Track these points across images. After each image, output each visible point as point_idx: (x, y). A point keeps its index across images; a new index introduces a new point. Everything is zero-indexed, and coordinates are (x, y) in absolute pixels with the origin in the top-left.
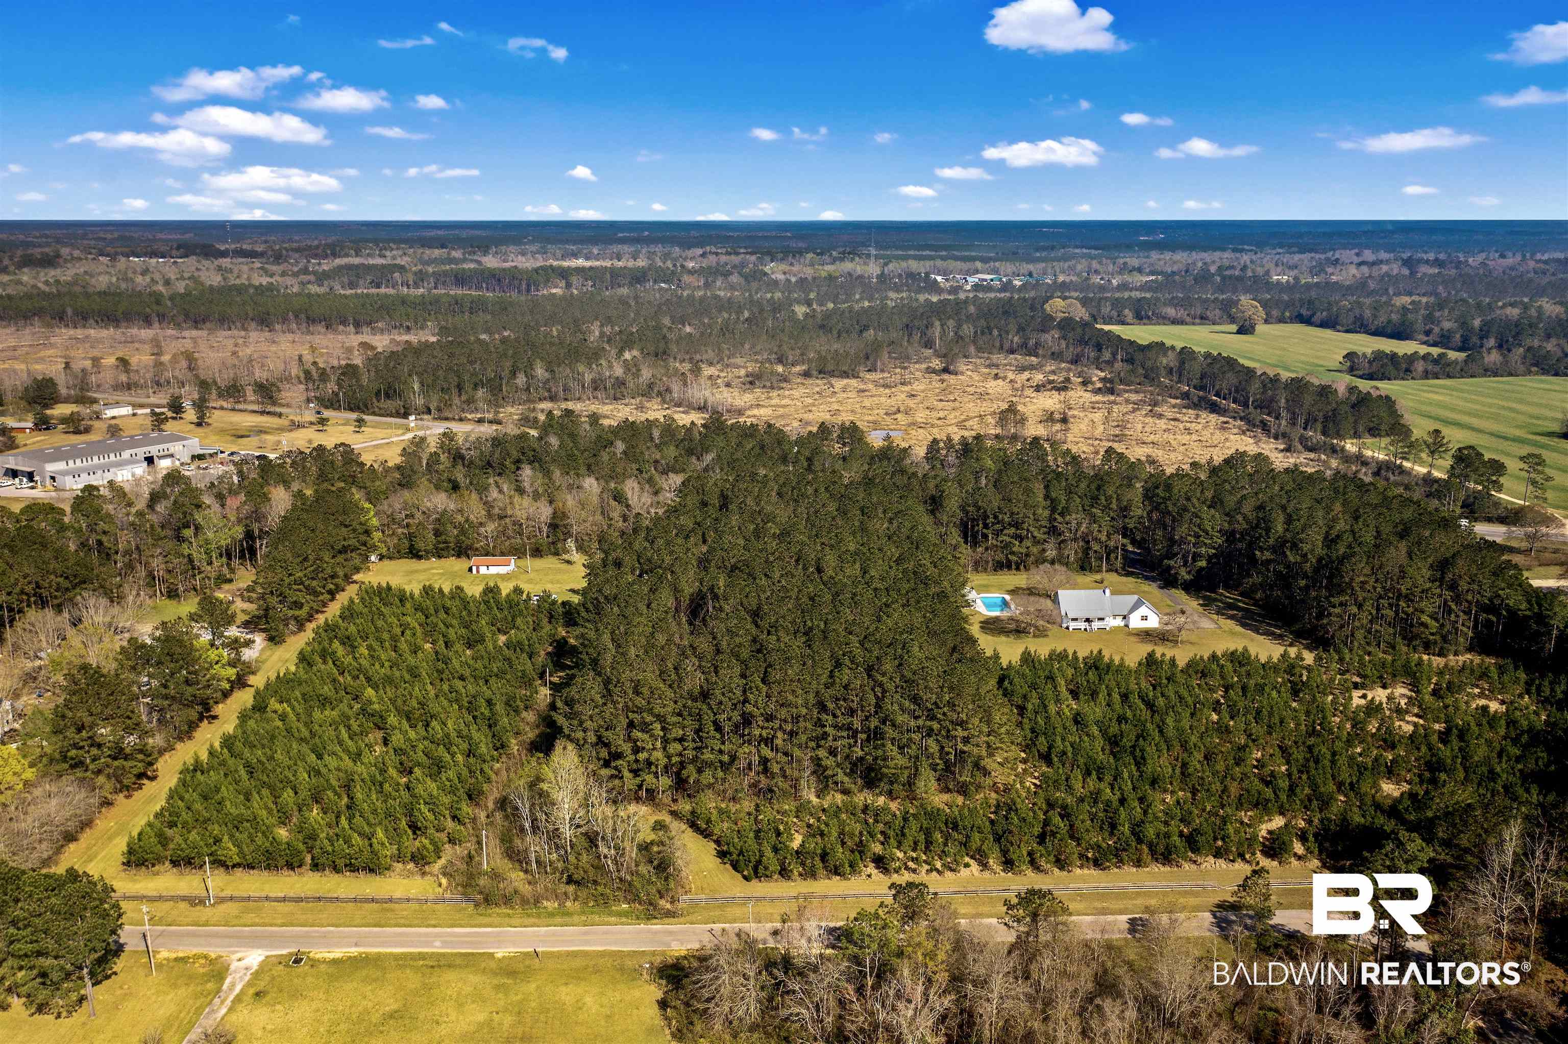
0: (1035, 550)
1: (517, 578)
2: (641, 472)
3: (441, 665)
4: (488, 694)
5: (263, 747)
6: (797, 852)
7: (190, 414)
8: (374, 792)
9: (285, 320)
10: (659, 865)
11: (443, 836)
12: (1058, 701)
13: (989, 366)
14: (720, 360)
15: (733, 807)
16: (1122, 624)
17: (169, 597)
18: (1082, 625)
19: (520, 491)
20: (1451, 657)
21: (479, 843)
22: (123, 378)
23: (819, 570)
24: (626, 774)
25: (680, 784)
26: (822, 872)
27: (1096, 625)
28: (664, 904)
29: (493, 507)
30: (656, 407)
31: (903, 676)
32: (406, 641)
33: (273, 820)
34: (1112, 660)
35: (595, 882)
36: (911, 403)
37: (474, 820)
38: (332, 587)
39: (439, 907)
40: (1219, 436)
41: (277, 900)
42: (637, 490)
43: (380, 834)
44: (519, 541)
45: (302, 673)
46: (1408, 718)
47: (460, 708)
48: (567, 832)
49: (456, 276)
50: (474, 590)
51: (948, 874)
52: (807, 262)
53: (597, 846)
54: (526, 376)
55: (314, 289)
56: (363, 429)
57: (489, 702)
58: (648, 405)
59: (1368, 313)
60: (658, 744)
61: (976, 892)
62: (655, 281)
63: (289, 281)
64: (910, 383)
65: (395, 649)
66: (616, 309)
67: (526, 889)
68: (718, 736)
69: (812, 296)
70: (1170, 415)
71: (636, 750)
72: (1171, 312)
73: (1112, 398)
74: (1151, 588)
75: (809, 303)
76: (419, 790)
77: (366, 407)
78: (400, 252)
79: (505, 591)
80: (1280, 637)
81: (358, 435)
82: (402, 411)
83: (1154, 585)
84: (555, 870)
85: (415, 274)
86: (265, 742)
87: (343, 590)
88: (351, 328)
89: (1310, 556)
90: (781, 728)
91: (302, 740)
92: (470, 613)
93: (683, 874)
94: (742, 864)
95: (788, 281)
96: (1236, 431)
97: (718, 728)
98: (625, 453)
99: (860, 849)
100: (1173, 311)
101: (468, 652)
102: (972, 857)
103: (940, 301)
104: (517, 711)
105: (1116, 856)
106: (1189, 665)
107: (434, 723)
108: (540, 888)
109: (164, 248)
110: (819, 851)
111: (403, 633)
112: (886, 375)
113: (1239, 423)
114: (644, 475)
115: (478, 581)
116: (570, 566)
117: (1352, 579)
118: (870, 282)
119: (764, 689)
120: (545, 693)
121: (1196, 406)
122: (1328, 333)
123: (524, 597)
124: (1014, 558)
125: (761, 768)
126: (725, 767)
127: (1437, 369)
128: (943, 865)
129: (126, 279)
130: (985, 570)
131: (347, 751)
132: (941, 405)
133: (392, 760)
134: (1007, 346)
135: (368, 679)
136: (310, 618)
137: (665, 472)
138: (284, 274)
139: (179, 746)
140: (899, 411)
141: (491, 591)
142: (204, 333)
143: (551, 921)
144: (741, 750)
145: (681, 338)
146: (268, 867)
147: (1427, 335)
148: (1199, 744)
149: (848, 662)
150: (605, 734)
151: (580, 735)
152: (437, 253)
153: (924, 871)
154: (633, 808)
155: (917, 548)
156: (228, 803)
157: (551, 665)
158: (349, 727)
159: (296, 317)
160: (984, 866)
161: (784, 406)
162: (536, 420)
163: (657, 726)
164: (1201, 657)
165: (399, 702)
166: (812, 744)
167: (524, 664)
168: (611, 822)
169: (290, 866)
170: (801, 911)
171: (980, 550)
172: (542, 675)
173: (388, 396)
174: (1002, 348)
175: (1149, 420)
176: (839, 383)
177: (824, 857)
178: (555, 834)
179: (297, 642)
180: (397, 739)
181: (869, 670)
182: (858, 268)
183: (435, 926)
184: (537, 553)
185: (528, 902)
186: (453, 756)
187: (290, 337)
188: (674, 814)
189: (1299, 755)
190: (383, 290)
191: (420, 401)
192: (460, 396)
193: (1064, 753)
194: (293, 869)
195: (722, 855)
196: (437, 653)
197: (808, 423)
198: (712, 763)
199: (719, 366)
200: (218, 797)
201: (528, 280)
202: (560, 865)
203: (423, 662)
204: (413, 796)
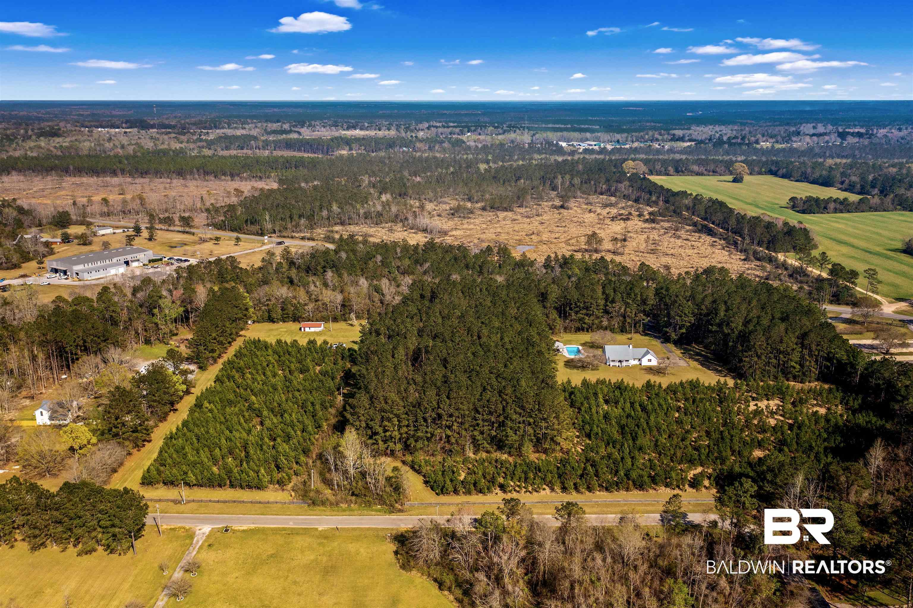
0: (596, 321)
1: (325, 334)
2: (390, 273)
3: (288, 384)
4: (312, 399)
5: (203, 426)
6: (462, 482)
7: (145, 234)
8: (258, 449)
9: (191, 173)
10: (396, 487)
11: (291, 472)
12: (598, 406)
13: (587, 204)
14: (435, 199)
15: (432, 459)
16: (638, 363)
17: (146, 343)
18: (617, 364)
19: (326, 285)
20: (807, 384)
21: (309, 475)
22: (105, 209)
23: (479, 337)
24: (380, 442)
25: (407, 448)
26: (474, 492)
27: (624, 364)
28: (398, 506)
29: (311, 294)
30: (399, 229)
31: (516, 396)
32: (270, 370)
33: (211, 463)
34: (628, 384)
35: (365, 495)
36: (541, 228)
37: (307, 464)
38: (231, 340)
39: (291, 506)
40: (710, 250)
41: (215, 502)
42: (387, 284)
43: (263, 471)
44: (326, 313)
45: (218, 388)
46: (776, 417)
47: (298, 406)
48: (352, 471)
49: (286, 144)
50: (303, 342)
51: (535, 493)
52: (489, 132)
53: (366, 478)
54: (328, 211)
55: (207, 152)
56: (239, 243)
57: (312, 403)
58: (395, 228)
59: (809, 170)
60: (396, 428)
61: (547, 502)
62: (400, 147)
63: (192, 146)
64: (541, 215)
65: (264, 374)
66: (378, 166)
67: (332, 498)
68: (425, 424)
69: (490, 157)
70: (684, 236)
71: (385, 431)
72: (696, 168)
73: (653, 225)
74: (656, 343)
75: (488, 162)
76: (280, 449)
77: (240, 229)
78: (254, 125)
79: (319, 343)
80: (720, 372)
81: (236, 247)
82: (260, 232)
83: (659, 341)
84: (346, 489)
85: (263, 141)
86: (204, 424)
87: (235, 340)
88: (229, 178)
89: (735, 330)
90: (456, 420)
91: (221, 423)
92: (301, 355)
93: (407, 492)
94: (435, 487)
95: (477, 146)
96: (720, 247)
97: (425, 420)
98: (381, 261)
99: (492, 481)
100: (697, 168)
101: (301, 376)
102: (547, 485)
103: (563, 161)
104: (326, 408)
105: (617, 486)
106: (668, 388)
107: (286, 415)
108: (339, 497)
109: (118, 123)
110: (473, 482)
111: (268, 366)
112: (528, 209)
113: (723, 242)
114: (392, 275)
115: (304, 336)
116: (352, 328)
117: (755, 344)
118: (524, 148)
119: (448, 401)
120: (340, 398)
121: (700, 231)
122: (785, 182)
123: (329, 345)
124: (586, 326)
125: (446, 440)
126: (428, 439)
127: (842, 207)
128: (532, 489)
129: (99, 145)
130: (570, 332)
131: (244, 429)
132: (557, 229)
133: (266, 433)
134: (599, 190)
135: (252, 391)
136: (220, 356)
137: (403, 274)
138: (188, 142)
139: (160, 424)
140: (533, 233)
141: (312, 342)
142: (147, 180)
143: (344, 513)
144: (436, 431)
145: (414, 185)
146: (209, 486)
147: (842, 184)
148: (666, 429)
149: (489, 388)
150: (370, 423)
151: (358, 423)
152: (275, 126)
153: (523, 492)
154: (383, 459)
155: (530, 325)
156: (189, 455)
157: (343, 385)
158: (244, 416)
159: (198, 171)
160: (552, 490)
161: (470, 230)
162: (334, 239)
163: (396, 419)
164: (675, 383)
165: (268, 403)
166: (471, 428)
167: (330, 384)
168: (373, 467)
169: (220, 486)
170: (460, 511)
171: (567, 321)
172: (338, 389)
173: (252, 223)
174: (596, 191)
175: (672, 240)
176: (502, 215)
177: (475, 484)
178: (346, 472)
179: (214, 370)
180: (268, 423)
181: (500, 392)
182: (518, 137)
183: (289, 515)
184: (335, 320)
185: (333, 504)
186: (295, 432)
187: (195, 183)
188: (404, 462)
189: (715, 436)
190: (245, 151)
191: (269, 226)
192: (291, 222)
193: (597, 434)
194: (221, 487)
195: (426, 482)
196: (285, 377)
197: (483, 241)
198: (422, 438)
199: (435, 203)
200: (184, 452)
201: (328, 146)
202: (348, 487)
203: (278, 381)
204: (277, 452)
